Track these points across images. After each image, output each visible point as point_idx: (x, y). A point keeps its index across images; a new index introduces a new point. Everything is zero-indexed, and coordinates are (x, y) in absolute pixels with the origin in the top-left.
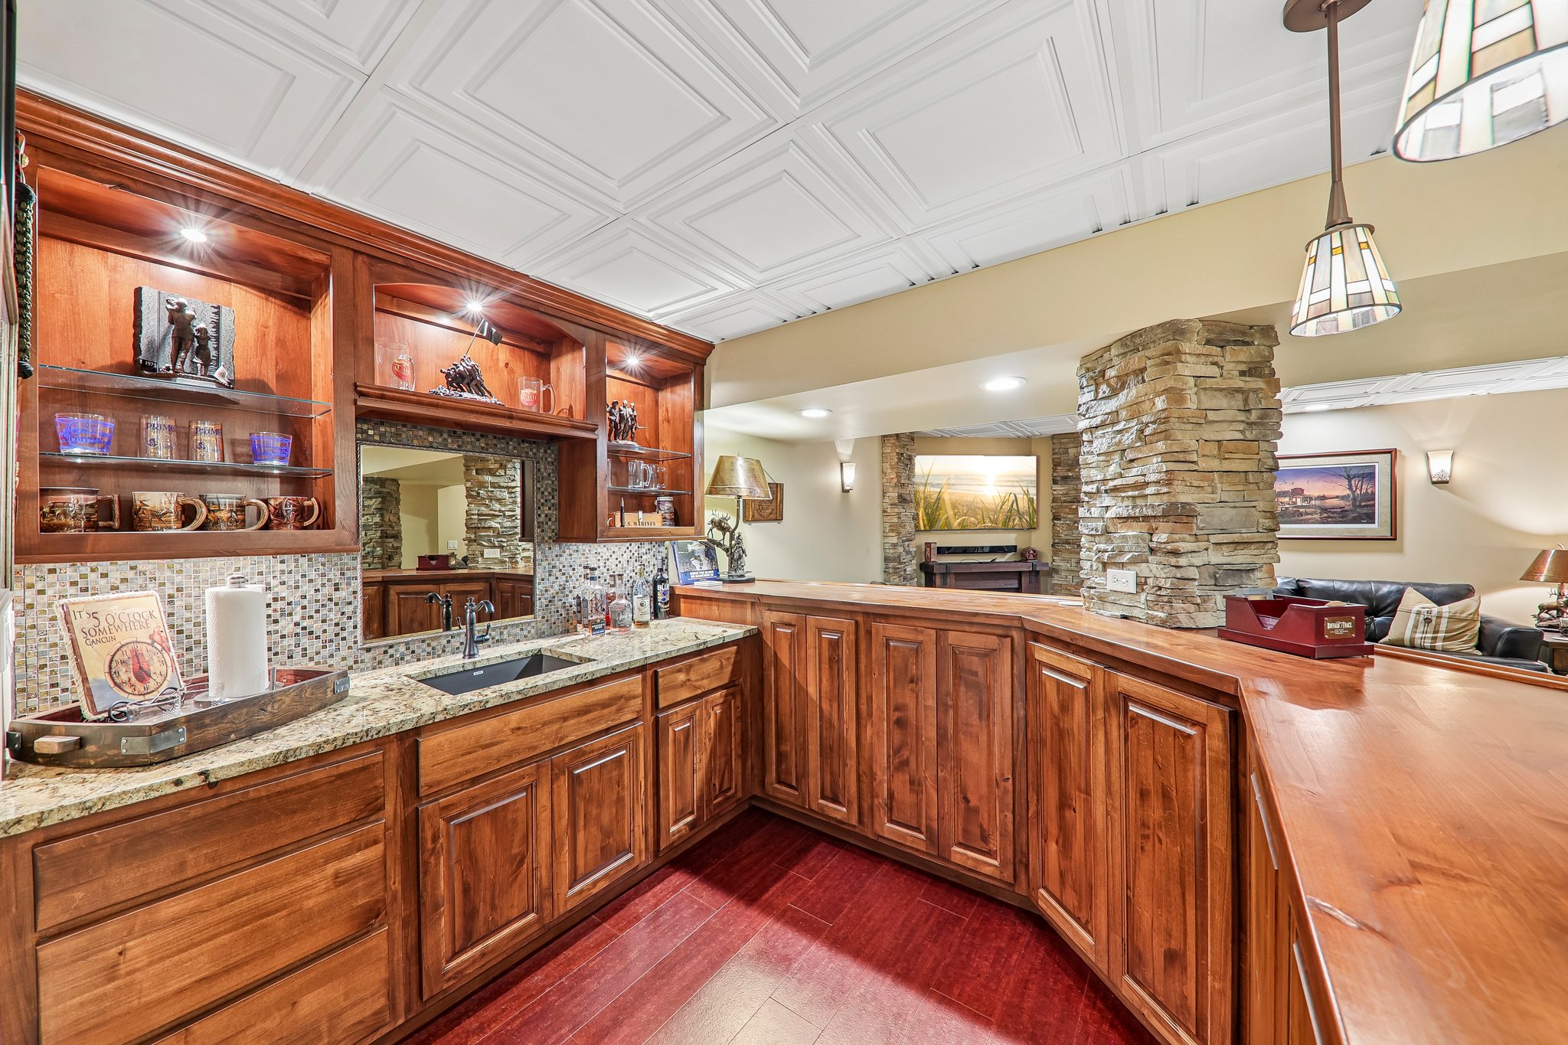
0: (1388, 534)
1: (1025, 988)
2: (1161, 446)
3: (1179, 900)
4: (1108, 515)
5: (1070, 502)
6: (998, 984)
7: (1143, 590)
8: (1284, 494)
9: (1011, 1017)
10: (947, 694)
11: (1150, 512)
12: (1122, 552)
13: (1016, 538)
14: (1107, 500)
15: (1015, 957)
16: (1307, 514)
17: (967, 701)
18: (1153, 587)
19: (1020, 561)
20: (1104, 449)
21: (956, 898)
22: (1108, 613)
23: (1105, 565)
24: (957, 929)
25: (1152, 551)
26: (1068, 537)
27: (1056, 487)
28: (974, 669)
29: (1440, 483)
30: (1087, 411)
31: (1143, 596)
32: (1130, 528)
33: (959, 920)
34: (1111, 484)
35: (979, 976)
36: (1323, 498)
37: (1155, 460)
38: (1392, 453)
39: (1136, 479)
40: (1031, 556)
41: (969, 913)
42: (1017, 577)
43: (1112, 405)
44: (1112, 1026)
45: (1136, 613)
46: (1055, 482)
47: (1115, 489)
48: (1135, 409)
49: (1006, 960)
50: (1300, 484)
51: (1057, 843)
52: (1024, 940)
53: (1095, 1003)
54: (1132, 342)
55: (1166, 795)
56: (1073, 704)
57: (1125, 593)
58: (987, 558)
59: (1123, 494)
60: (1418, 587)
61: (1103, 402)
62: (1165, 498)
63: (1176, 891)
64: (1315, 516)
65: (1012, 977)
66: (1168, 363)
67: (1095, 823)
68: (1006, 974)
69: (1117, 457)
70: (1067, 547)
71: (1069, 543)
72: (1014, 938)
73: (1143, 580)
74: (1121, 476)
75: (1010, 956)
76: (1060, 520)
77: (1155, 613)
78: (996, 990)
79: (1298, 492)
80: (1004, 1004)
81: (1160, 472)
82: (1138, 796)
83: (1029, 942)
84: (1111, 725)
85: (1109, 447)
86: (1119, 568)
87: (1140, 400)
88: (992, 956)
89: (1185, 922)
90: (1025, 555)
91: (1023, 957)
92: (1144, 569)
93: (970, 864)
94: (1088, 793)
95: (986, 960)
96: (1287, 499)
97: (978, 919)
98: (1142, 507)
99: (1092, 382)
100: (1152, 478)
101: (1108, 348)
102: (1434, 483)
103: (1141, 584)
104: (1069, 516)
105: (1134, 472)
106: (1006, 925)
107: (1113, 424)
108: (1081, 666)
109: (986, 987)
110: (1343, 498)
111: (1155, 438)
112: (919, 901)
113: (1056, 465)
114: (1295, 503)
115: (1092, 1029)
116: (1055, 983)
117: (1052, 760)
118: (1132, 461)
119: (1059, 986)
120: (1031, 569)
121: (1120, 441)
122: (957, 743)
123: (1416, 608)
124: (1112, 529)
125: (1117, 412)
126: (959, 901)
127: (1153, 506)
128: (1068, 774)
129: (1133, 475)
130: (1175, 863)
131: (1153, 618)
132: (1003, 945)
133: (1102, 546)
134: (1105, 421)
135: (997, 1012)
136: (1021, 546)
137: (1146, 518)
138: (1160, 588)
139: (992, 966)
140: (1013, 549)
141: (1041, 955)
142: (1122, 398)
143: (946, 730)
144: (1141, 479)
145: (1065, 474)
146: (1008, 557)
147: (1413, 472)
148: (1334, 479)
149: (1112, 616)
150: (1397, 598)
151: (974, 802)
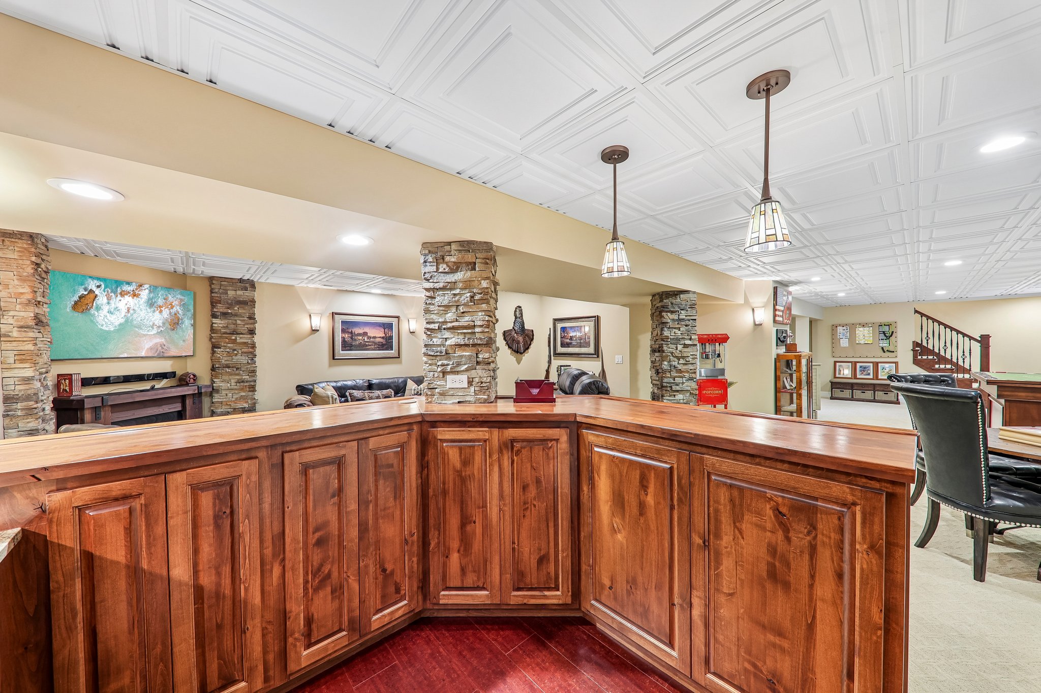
0: (397, 356)
1: (464, 657)
2: (484, 306)
3: (545, 529)
4: (448, 343)
5: (230, 334)
6: (455, 672)
7: (472, 385)
8: (359, 335)
9: (478, 677)
10: (369, 492)
11: (479, 342)
12: (459, 364)
13: (172, 365)
14: (447, 334)
15: (441, 650)
16: (369, 345)
17: (385, 490)
18: (478, 383)
19: (177, 386)
20: (445, 303)
21: (374, 659)
22: (451, 402)
23: (444, 373)
24: (401, 674)
25: (478, 363)
26: (228, 362)
27: (214, 320)
28: (391, 462)
29: (412, 333)
30: (431, 277)
31: (472, 389)
32: (464, 351)
33: (393, 668)
34: (449, 325)
35: (444, 680)
36: (375, 337)
37: (480, 314)
38: (398, 317)
39: (468, 323)
40: (192, 381)
41: (393, 658)
42: (180, 400)
43: (451, 278)
44: (503, 630)
45: (468, 398)
46: (214, 316)
47: (453, 328)
48: (468, 285)
49: (441, 656)
50: (367, 330)
51: (459, 551)
52: (432, 637)
53: (487, 629)
54: (466, 246)
55: (538, 482)
56: (473, 458)
57: (460, 388)
58: (146, 385)
59: (459, 331)
60: (411, 378)
61: (442, 275)
62: (486, 335)
63: (543, 526)
64: (372, 347)
65: (454, 660)
66: (487, 264)
67: (491, 521)
68: (450, 662)
69: (454, 310)
70: (228, 370)
71: (229, 367)
72: (428, 642)
73: (471, 380)
74: (457, 321)
75: (439, 652)
76: (220, 348)
77: (481, 397)
78: (458, 675)
79: (365, 334)
80: (469, 676)
81: (484, 321)
82: (522, 490)
83: (435, 635)
84: (503, 460)
85: (450, 303)
86: (455, 374)
87: (472, 279)
88: (434, 663)
89: (548, 538)
90: (183, 381)
91: (444, 645)
92: (473, 373)
93: (387, 620)
94: (484, 506)
95: (435, 669)
96: (361, 338)
97: (401, 654)
98: (474, 339)
99: (435, 261)
100: (478, 323)
101: (449, 244)
102: (411, 332)
103: (470, 383)
104: (229, 345)
105: (467, 319)
106: (416, 640)
107: (451, 289)
108: (480, 433)
109: (453, 681)
110: (383, 338)
111: (482, 302)
112: (357, 689)
113: (213, 303)
114: (364, 339)
115: (500, 639)
116: (468, 639)
117: (454, 500)
118: (463, 313)
119: (471, 639)
120: (196, 392)
121: (458, 300)
122: (377, 528)
123: (413, 388)
124: (450, 351)
125: (455, 283)
126: (378, 659)
127: (481, 339)
128: (469, 503)
129: (465, 320)
130: (543, 512)
131: (480, 399)
132: (429, 651)
133: (445, 362)
134: (446, 286)
135: (473, 684)
136: (179, 373)
137: (474, 345)
138: (482, 383)
139: (441, 667)
140: (173, 375)
141: (447, 635)
142: (459, 276)
143: (367, 524)
144: (472, 324)
145: (225, 311)
146: (164, 383)
147: (404, 327)
148: (378, 328)
149: (453, 403)
150: (405, 383)
151: (389, 567)
